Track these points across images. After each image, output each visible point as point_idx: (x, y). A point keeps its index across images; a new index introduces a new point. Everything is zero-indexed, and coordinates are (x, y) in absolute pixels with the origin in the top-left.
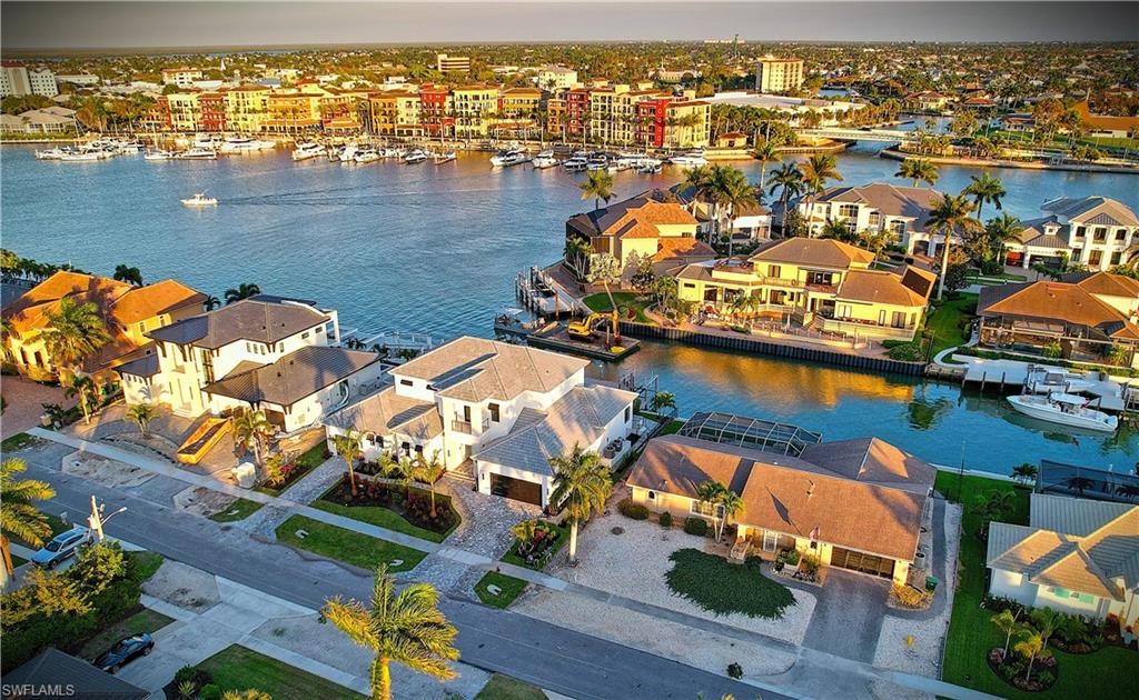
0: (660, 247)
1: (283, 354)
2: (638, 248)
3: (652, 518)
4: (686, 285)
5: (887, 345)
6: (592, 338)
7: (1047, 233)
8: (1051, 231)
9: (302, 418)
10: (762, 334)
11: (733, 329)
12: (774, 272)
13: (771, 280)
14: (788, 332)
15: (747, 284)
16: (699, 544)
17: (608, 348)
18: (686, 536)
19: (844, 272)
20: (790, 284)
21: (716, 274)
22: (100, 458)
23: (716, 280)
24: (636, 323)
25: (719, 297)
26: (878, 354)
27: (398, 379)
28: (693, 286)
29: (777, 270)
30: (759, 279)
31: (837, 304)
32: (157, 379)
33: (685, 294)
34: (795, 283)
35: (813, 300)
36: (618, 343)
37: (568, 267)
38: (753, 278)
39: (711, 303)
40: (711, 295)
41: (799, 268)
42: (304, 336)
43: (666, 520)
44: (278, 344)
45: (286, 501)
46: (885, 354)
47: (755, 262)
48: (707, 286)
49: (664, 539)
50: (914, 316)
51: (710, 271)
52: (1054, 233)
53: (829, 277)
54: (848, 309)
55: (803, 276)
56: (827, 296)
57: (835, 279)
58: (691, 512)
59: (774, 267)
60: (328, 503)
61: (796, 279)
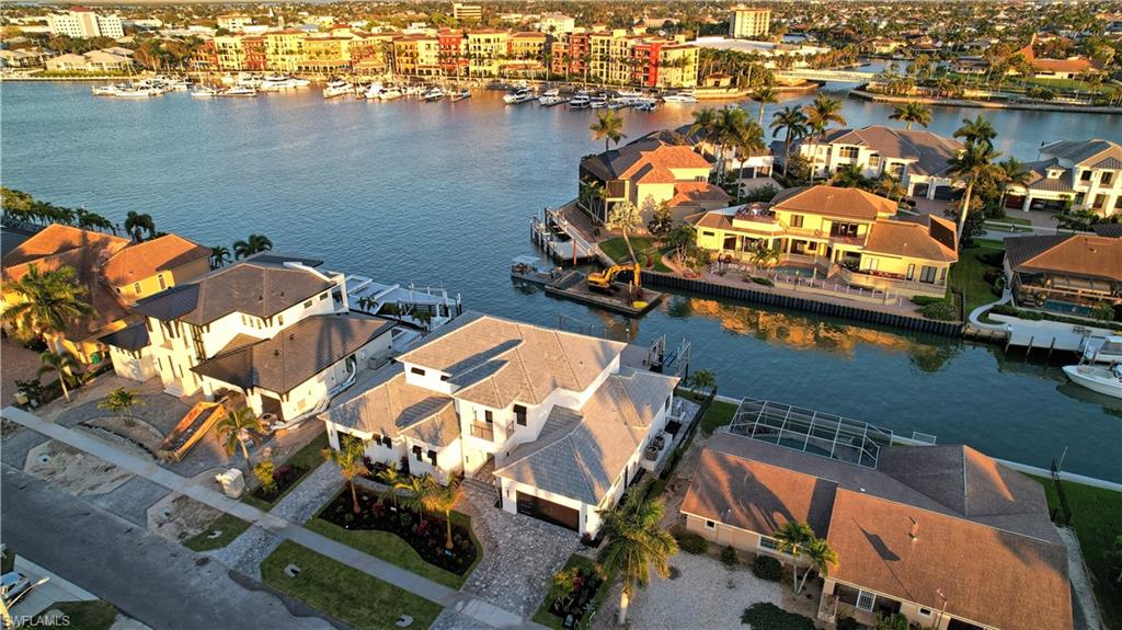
0: (676, 192)
2: (654, 193)
3: (712, 550)
4: (705, 233)
5: (916, 301)
6: (612, 291)
7: (1050, 176)
8: (1054, 174)
9: (302, 404)
10: (783, 288)
11: (755, 280)
12: (797, 222)
13: (794, 230)
14: (814, 286)
15: (769, 234)
16: (770, 594)
17: (630, 303)
18: (756, 582)
19: (871, 223)
20: (813, 234)
21: (736, 223)
22: (72, 451)
23: (737, 229)
24: (656, 273)
25: (738, 244)
26: (909, 312)
27: (408, 367)
28: (712, 234)
29: (799, 219)
30: (781, 229)
31: (863, 256)
33: (703, 242)
34: (818, 234)
35: (837, 251)
36: (640, 297)
37: (583, 210)
38: (774, 227)
39: (731, 253)
40: (729, 243)
41: (823, 219)
42: (307, 306)
43: (728, 556)
44: (275, 318)
45: (277, 518)
46: (917, 311)
47: (777, 212)
48: (726, 235)
49: (731, 586)
50: (944, 270)
51: (730, 219)
52: (1057, 177)
53: (855, 228)
54: (875, 262)
55: (827, 227)
56: (854, 249)
57: (861, 230)
58: (759, 546)
59: (797, 216)
60: (325, 523)
61: (819, 228)
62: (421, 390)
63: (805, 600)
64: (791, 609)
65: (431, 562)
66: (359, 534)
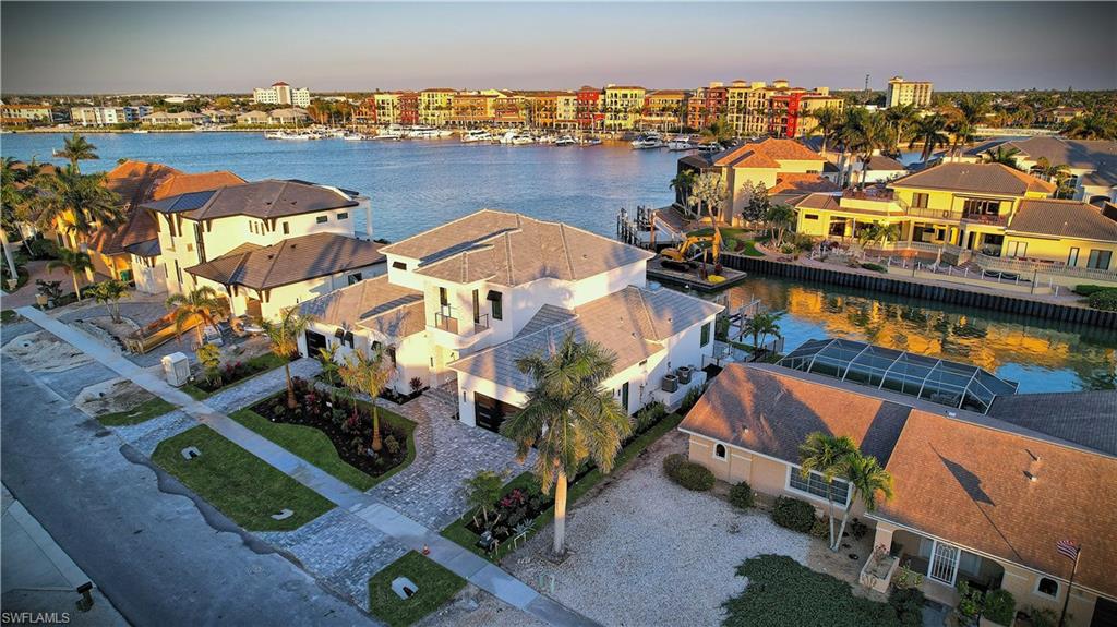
0: (779, 181)
1: (287, 237)
2: (754, 178)
3: (719, 490)
4: (808, 216)
5: (1080, 291)
6: (687, 267)
10: (895, 273)
11: (864, 266)
12: (920, 201)
13: (915, 211)
14: (937, 271)
15: (885, 214)
16: (796, 547)
17: (705, 275)
18: (774, 530)
19: (1018, 198)
20: (941, 214)
21: (844, 203)
22: (53, 339)
23: (846, 210)
24: (744, 256)
25: (848, 231)
26: (1071, 302)
27: (392, 259)
28: (816, 217)
29: (924, 198)
30: (900, 210)
31: (1006, 239)
32: (159, 260)
33: (805, 227)
34: (947, 215)
35: (972, 234)
36: (718, 272)
37: (678, 208)
38: (892, 206)
39: (837, 238)
40: (838, 229)
41: (955, 195)
42: (321, 220)
43: (741, 496)
44: (280, 222)
46: (1079, 302)
47: (896, 189)
48: (832, 218)
49: (734, 530)
51: (837, 200)
53: (995, 208)
54: (1022, 245)
55: (960, 205)
56: (993, 230)
57: (1004, 209)
58: (787, 488)
59: (920, 195)
60: (254, 415)
61: (949, 209)
62: (402, 289)
63: (845, 560)
64: (820, 567)
65: (347, 460)
66: (283, 427)
